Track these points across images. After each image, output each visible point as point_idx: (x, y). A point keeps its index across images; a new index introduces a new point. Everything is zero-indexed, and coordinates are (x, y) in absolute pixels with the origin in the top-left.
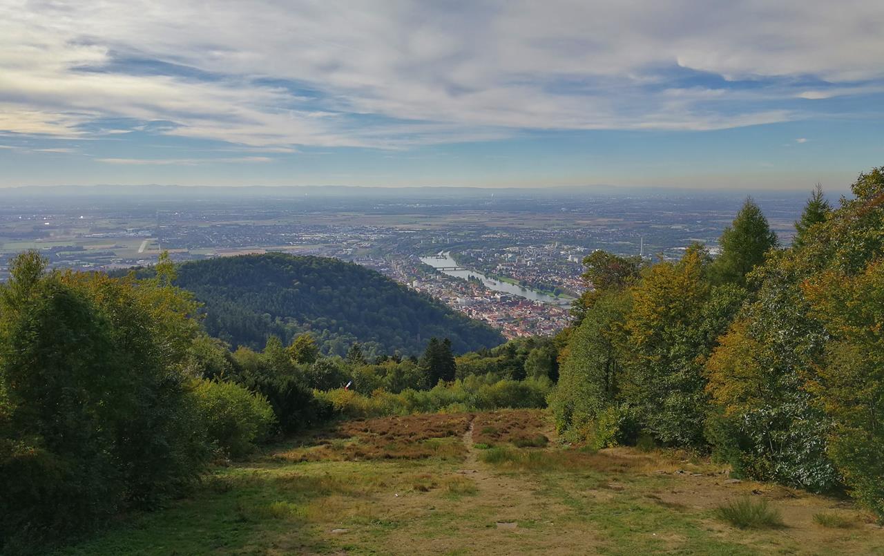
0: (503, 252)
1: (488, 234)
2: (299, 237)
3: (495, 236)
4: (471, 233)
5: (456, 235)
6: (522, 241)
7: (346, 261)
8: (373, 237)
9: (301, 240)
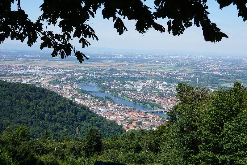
0: (124, 84)
1: (117, 73)
2: (11, 72)
3: (121, 75)
4: (107, 73)
5: (99, 73)
6: (134, 78)
7: (38, 86)
8: (53, 73)
9: (12, 74)
